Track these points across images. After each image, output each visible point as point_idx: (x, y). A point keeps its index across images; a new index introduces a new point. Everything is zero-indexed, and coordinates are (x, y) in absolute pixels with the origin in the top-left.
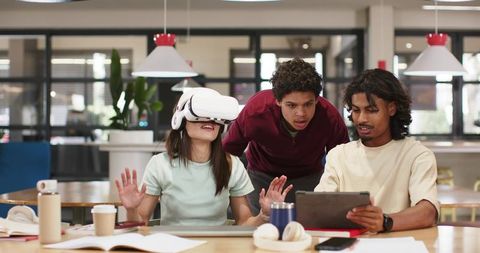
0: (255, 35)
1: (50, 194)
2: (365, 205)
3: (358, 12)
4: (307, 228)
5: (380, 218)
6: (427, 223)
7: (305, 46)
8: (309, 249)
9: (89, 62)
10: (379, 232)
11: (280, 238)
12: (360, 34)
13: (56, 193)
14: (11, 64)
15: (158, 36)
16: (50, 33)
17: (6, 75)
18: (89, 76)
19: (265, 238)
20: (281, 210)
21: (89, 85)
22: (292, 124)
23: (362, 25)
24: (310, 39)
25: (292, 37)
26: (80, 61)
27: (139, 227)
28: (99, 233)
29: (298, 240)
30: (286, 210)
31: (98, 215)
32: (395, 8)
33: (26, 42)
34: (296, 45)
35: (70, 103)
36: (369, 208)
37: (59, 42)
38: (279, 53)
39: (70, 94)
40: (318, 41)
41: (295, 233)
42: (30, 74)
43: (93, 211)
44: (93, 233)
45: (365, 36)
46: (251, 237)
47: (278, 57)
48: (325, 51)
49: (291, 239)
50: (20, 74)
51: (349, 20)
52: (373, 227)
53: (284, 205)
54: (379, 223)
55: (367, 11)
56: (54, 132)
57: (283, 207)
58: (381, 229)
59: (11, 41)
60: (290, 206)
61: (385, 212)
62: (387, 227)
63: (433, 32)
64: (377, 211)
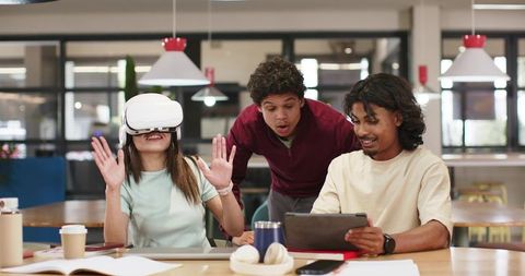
0: (288, 38)
1: (10, 213)
2: (363, 227)
3: (401, 13)
4: (291, 249)
5: (380, 240)
6: (437, 244)
7: (348, 51)
8: (290, 273)
9: (114, 70)
10: (379, 255)
11: (261, 261)
12: (404, 36)
13: (17, 213)
14: (27, 73)
15: (166, 40)
16: (65, 39)
17: (22, 85)
18: (113, 85)
19: (241, 261)
20: (265, 230)
21: (113, 95)
22: (274, 129)
23: (405, 27)
24: (353, 43)
25: (334, 41)
26: (103, 69)
27: (117, 249)
28: (68, 257)
29: (280, 263)
30: (272, 230)
31: (66, 236)
32: (441, 8)
33: (44, 49)
34: (339, 50)
35: (94, 115)
36: (367, 230)
37: (73, 49)
38: (321, 58)
39: (95, 105)
40: (363, 45)
41: (276, 256)
42: (48, 83)
43: (61, 232)
44: (62, 256)
45: (409, 39)
46: (228, 259)
47: (319, 63)
48: (370, 56)
49: (273, 262)
50: (37, 83)
51: (391, 22)
52: (372, 250)
53: (269, 225)
54: (379, 245)
55: (411, 11)
56: (69, 146)
57: (268, 227)
58: (381, 251)
59: (27, 48)
60: (276, 226)
61: (384, 232)
62: (389, 248)
63: (469, 33)
64: (376, 232)
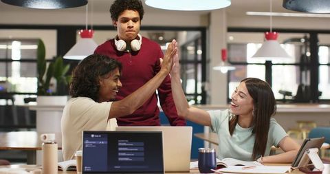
1: (51, 143)
3: (202, 16)
7: (161, 38)
9: (9, 47)
12: (204, 31)
13: (55, 143)
15: (82, 31)
18: (9, 57)
21: (9, 64)
25: (151, 32)
26: (3, 47)
34: (154, 37)
40: (169, 34)
45: (207, 32)
51: (195, 21)
55: (209, 16)
